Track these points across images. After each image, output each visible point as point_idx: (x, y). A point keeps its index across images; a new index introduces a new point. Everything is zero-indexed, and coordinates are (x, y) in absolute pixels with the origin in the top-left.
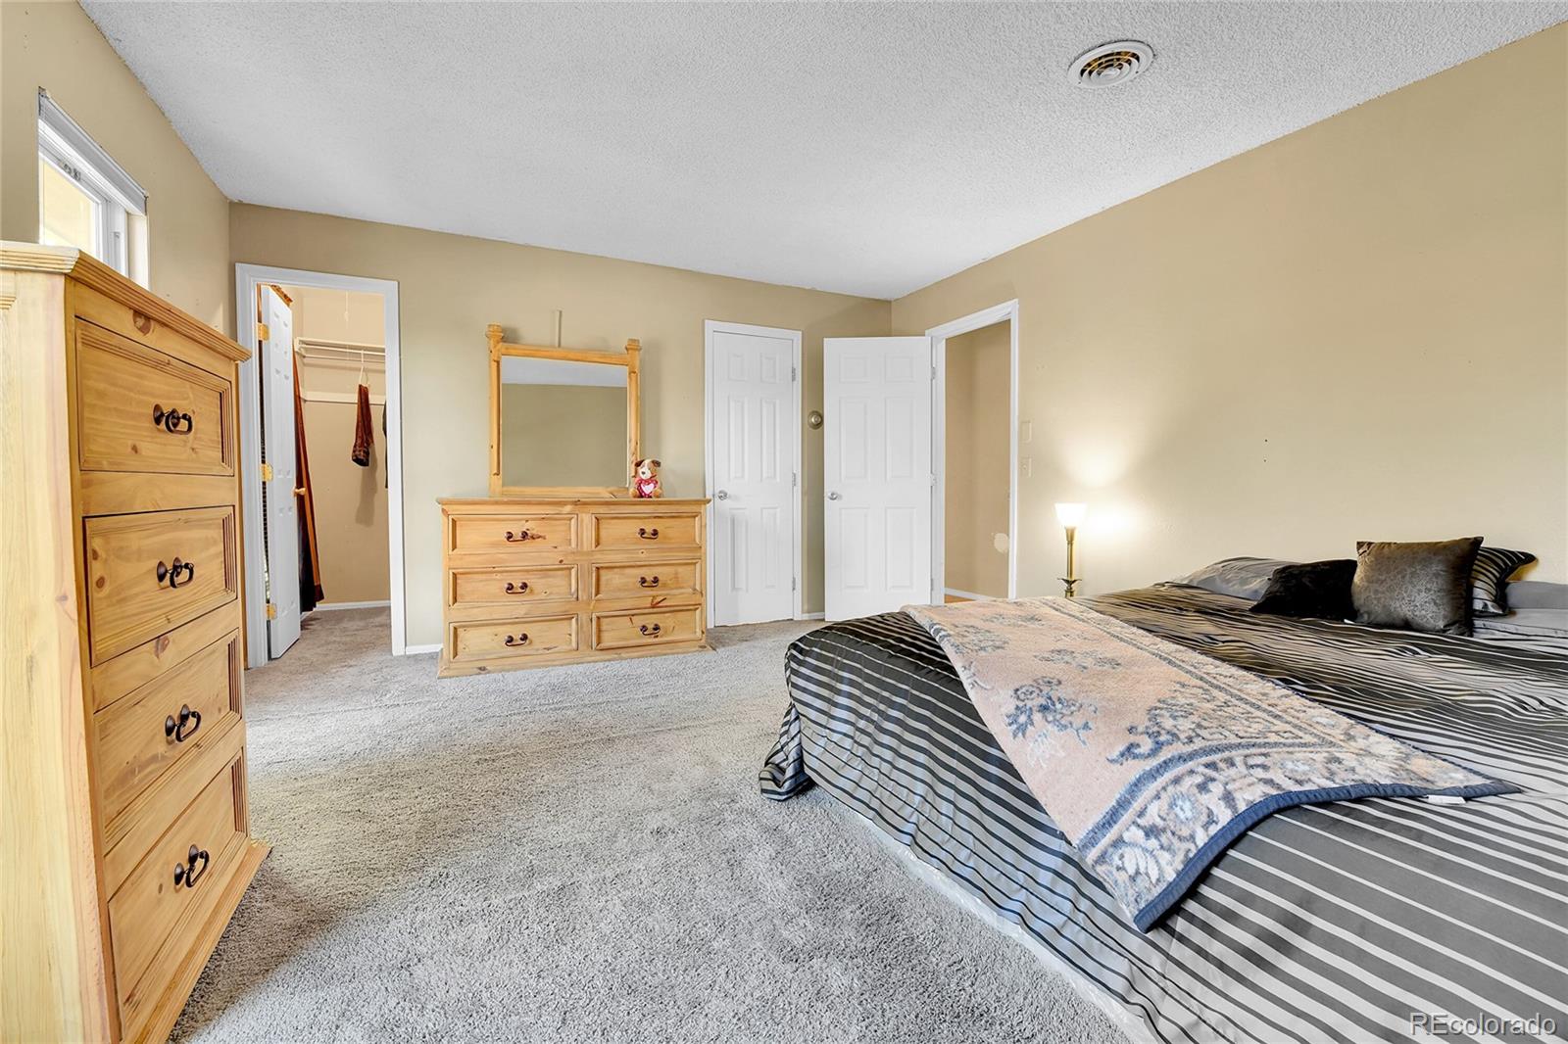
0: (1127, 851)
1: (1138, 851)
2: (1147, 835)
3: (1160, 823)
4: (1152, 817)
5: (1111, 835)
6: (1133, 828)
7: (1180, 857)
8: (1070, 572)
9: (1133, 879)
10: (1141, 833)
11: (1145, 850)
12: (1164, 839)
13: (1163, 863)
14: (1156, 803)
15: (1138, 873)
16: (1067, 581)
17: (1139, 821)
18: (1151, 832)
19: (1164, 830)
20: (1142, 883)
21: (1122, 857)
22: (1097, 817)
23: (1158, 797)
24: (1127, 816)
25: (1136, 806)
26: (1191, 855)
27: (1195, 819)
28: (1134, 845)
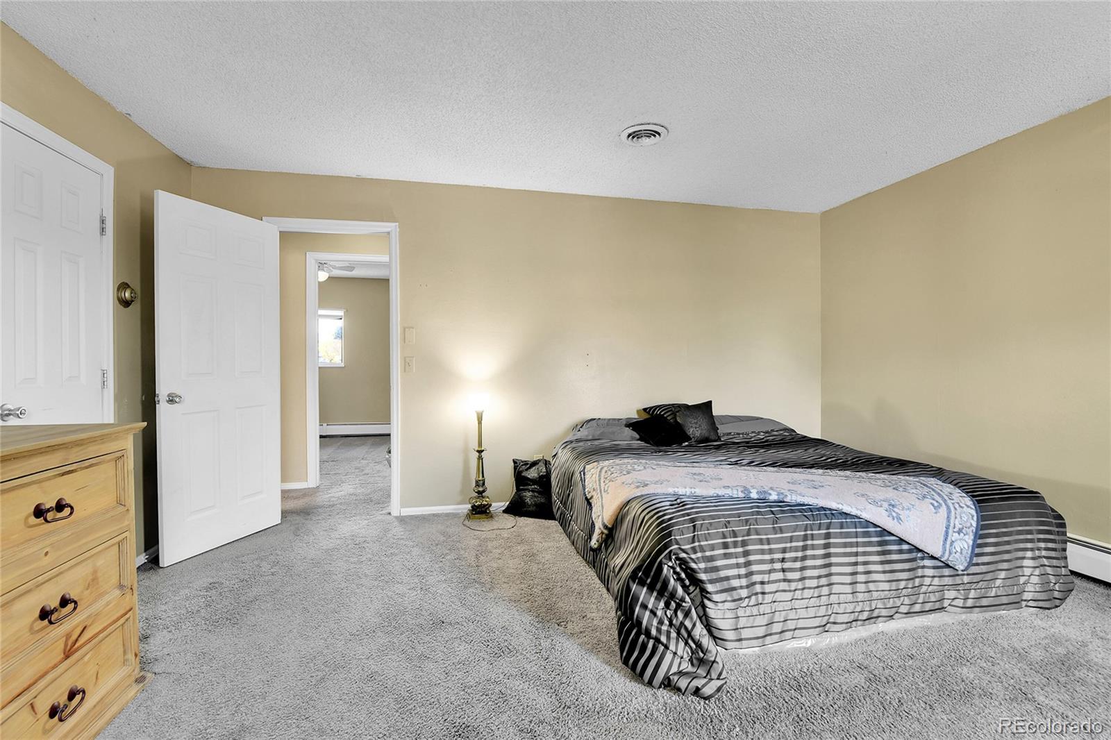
0: (955, 544)
1: (959, 542)
2: (959, 534)
3: (961, 526)
4: (958, 526)
5: (948, 542)
6: (954, 534)
7: (971, 534)
8: (480, 444)
9: (961, 553)
10: (957, 534)
11: (961, 539)
12: (964, 531)
13: (967, 540)
14: (957, 520)
15: (961, 550)
16: (478, 451)
17: (955, 530)
18: (960, 531)
19: (963, 528)
20: (964, 552)
21: (955, 548)
22: (942, 538)
23: (956, 518)
24: (950, 531)
25: (952, 525)
26: (974, 531)
27: (968, 518)
28: (956, 540)
